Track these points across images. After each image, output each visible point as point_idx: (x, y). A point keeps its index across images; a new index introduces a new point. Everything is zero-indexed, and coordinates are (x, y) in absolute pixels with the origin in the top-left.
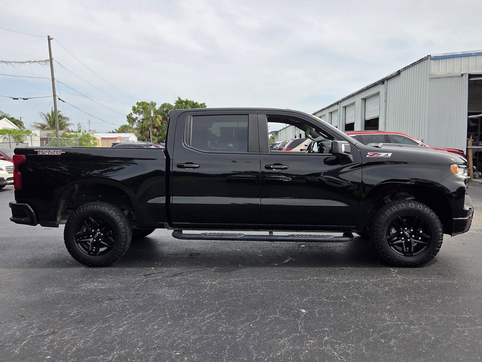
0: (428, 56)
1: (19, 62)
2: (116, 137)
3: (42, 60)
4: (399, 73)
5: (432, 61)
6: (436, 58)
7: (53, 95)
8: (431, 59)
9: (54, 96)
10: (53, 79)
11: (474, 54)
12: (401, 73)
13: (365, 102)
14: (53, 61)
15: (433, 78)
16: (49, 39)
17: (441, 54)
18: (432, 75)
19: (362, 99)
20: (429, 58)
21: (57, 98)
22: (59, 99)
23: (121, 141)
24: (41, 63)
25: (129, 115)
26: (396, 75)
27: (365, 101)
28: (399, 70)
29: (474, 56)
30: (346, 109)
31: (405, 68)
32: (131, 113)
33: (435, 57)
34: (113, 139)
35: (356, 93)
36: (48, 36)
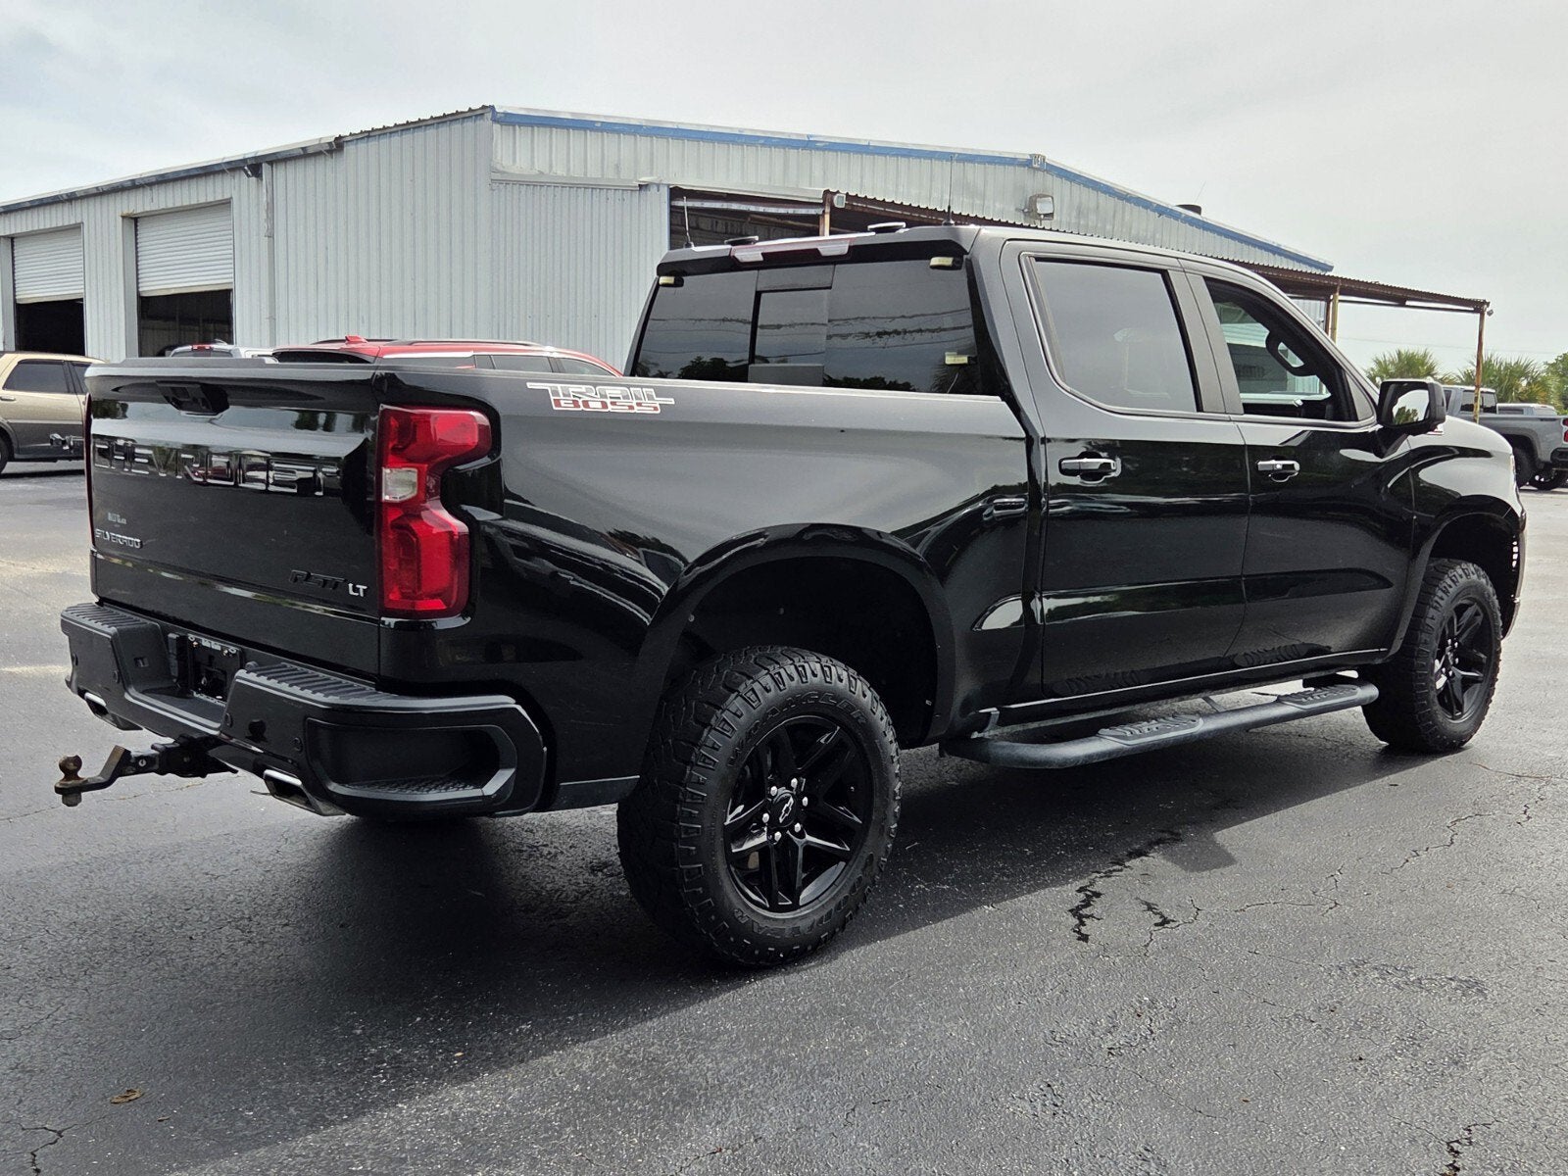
0: (484, 107)
4: (338, 145)
5: (497, 127)
6: (510, 120)
8: (495, 120)
11: (599, 125)
12: (349, 149)
13: (136, 230)
15: (500, 182)
17: (521, 109)
18: (499, 172)
19: (123, 217)
20: (489, 115)
26: (328, 151)
27: (136, 226)
28: (340, 137)
29: (597, 130)
30: (13, 246)
31: (368, 135)
33: (506, 114)
35: (95, 191)
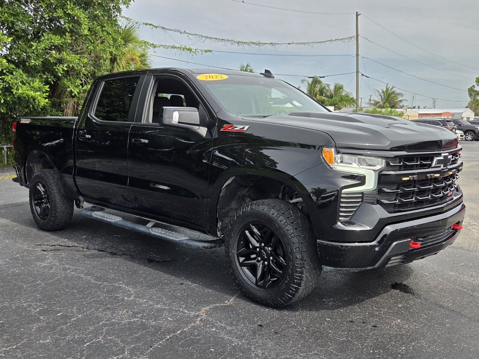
1: (318, 42)
2: (441, 112)
3: (345, 38)
7: (356, 71)
9: (358, 72)
10: (357, 55)
14: (359, 37)
16: (357, 16)
21: (360, 74)
22: (363, 75)
23: (448, 117)
24: (344, 40)
25: (471, 88)
32: (474, 86)
34: (431, 115)
36: (357, 12)
